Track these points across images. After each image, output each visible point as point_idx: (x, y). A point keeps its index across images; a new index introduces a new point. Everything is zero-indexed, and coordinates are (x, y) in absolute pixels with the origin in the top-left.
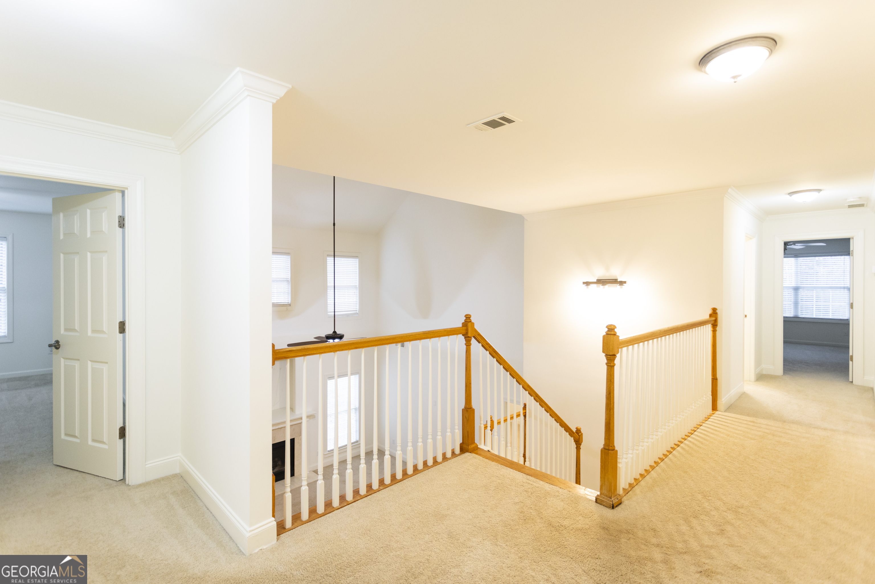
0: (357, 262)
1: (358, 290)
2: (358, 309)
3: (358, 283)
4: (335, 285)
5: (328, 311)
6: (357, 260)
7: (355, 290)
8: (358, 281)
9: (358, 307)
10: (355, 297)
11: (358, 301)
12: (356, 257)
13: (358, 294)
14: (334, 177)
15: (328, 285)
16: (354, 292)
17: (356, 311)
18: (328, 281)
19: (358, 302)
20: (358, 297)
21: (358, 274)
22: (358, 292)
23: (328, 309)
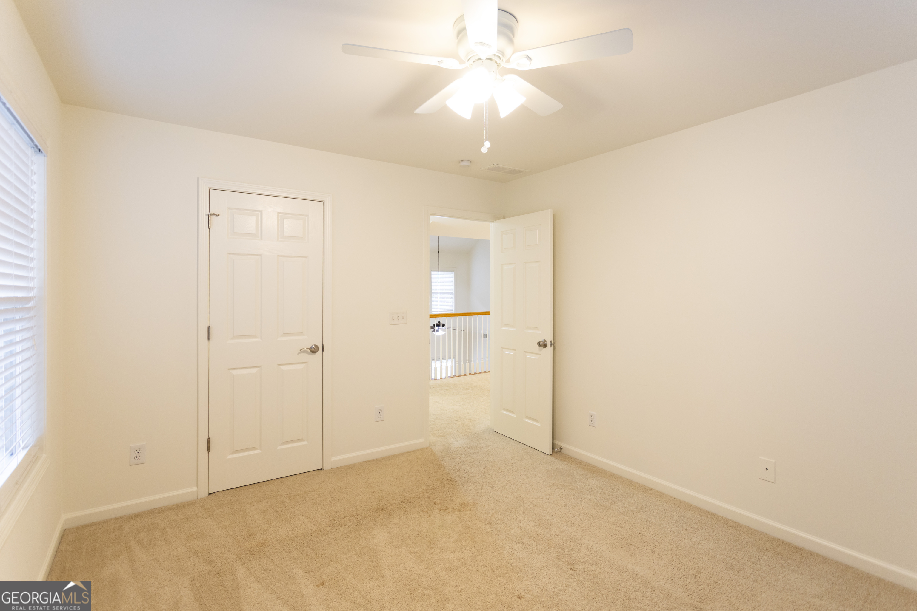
0: (453, 274)
1: (454, 295)
2: (453, 310)
3: (453, 290)
4: (440, 292)
5: (432, 311)
6: (453, 273)
7: (452, 295)
8: (453, 289)
9: (454, 309)
10: (452, 301)
11: (454, 303)
12: (452, 271)
13: (454, 298)
14: (439, 236)
15: (432, 292)
16: (451, 297)
17: (453, 311)
18: (432, 289)
19: (454, 305)
20: (454, 301)
21: (453, 283)
22: (454, 297)
23: (432, 309)
